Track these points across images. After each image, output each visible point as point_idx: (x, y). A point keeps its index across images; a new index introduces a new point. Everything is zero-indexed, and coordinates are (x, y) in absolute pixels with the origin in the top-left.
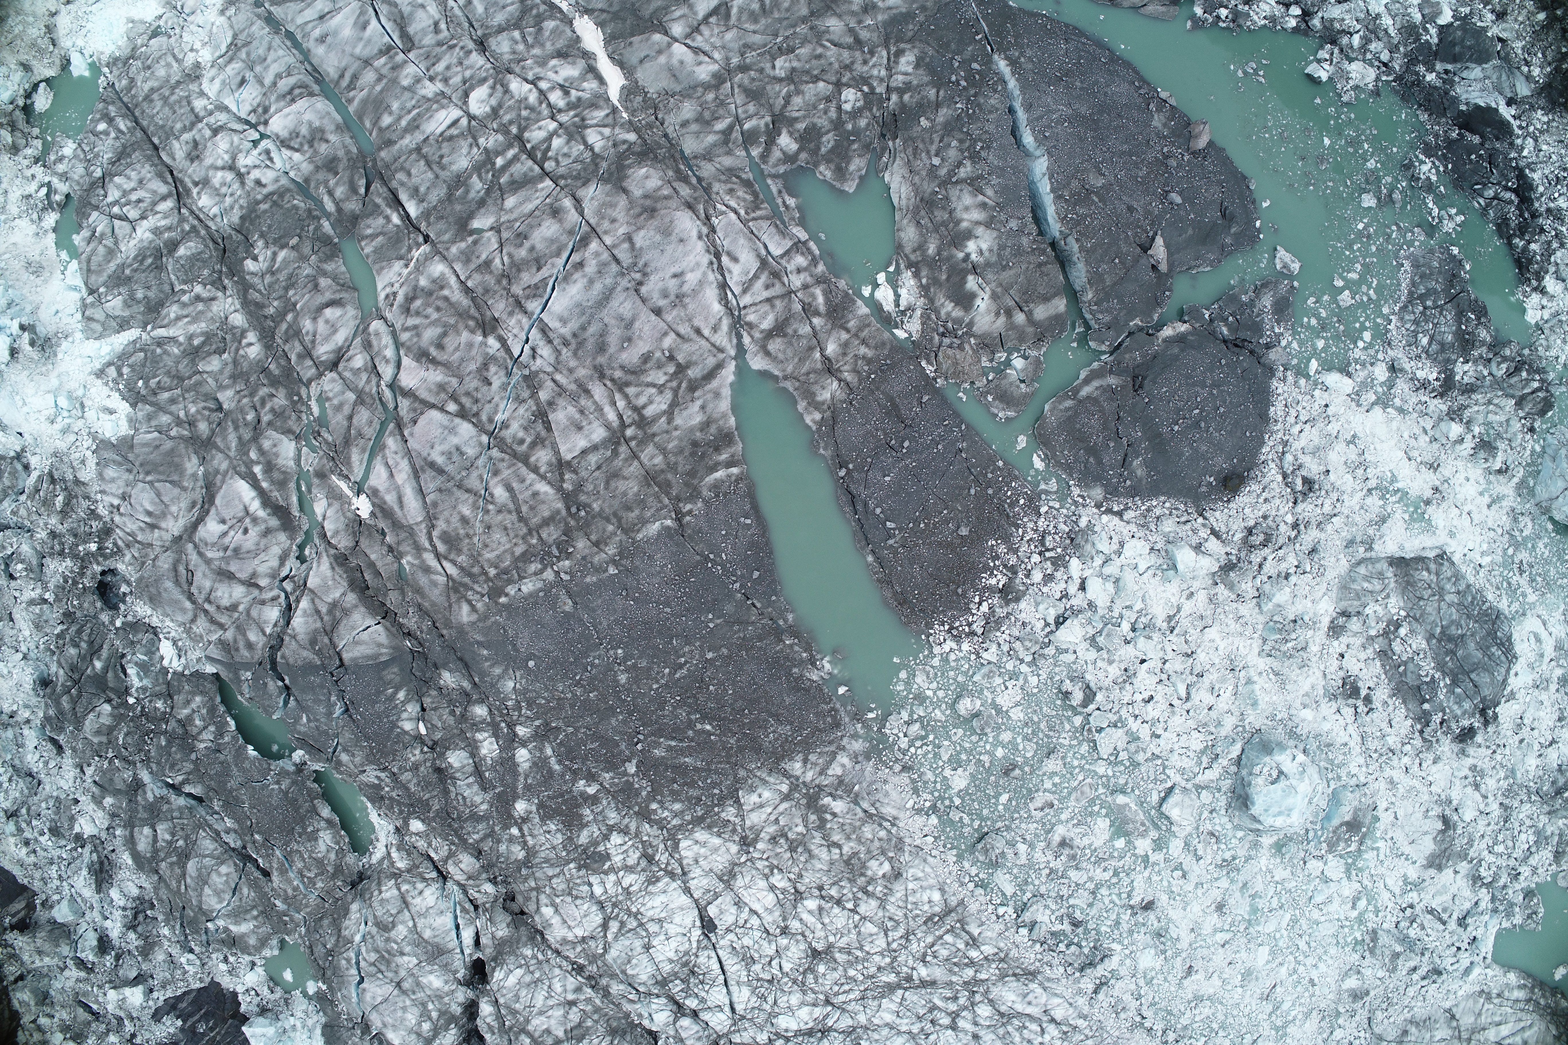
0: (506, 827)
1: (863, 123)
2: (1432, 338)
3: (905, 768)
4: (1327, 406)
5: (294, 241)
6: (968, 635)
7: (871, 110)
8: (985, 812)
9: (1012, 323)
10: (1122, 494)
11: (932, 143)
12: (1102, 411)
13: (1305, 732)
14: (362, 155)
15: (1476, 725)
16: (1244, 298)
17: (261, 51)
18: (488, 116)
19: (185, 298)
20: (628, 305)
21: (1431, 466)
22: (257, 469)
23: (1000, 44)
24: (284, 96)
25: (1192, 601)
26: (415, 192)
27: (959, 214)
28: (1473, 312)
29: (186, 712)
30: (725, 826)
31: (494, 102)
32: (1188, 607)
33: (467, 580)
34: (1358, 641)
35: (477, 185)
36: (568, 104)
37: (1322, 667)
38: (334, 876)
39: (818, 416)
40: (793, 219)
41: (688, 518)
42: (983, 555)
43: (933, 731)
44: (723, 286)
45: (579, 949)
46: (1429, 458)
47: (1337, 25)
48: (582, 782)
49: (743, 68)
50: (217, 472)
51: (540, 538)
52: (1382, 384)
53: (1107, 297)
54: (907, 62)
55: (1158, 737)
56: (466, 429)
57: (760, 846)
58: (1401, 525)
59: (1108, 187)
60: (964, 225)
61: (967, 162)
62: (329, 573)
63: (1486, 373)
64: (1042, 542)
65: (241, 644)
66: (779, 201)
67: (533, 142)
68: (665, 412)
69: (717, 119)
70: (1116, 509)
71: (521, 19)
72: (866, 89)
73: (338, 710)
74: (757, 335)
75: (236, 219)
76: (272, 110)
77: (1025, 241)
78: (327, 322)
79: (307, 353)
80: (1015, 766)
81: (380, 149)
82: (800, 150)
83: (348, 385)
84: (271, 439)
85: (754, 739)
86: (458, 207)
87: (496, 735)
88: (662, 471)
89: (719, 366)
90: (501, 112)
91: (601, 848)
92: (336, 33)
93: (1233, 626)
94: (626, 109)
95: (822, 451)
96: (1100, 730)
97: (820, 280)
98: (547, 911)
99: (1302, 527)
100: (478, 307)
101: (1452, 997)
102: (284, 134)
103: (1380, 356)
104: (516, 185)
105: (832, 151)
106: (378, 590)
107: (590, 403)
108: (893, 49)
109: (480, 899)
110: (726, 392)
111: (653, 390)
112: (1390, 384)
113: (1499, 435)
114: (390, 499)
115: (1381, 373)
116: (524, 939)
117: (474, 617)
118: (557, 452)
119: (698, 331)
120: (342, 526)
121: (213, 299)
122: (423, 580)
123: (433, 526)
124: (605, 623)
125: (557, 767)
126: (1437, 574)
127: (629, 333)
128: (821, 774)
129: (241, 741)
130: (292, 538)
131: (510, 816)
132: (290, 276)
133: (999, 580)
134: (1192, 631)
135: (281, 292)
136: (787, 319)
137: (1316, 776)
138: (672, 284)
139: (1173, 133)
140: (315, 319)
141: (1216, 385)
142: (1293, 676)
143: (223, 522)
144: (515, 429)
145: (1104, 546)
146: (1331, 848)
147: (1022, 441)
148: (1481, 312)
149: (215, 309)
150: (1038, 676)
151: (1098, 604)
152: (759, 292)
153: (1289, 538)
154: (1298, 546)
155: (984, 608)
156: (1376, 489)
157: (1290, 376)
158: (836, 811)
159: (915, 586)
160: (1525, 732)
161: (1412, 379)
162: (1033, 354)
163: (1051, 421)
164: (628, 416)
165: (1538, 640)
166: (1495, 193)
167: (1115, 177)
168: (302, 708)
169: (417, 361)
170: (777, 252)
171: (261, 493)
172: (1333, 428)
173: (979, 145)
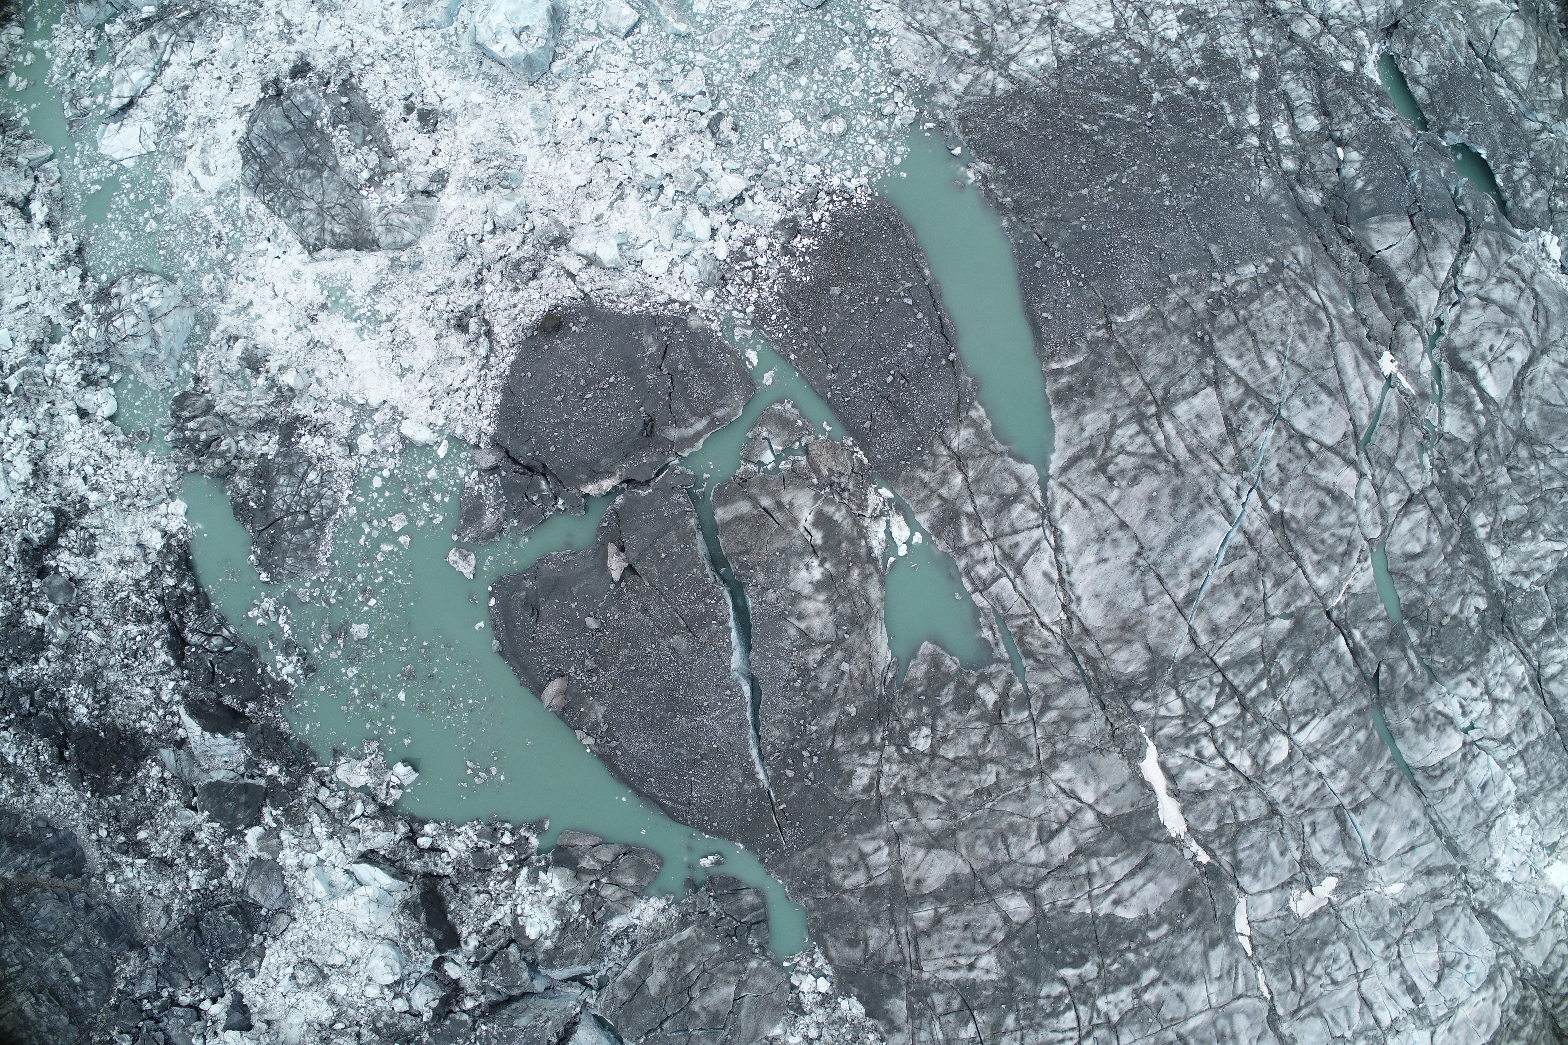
0: (1266, 58)
1: (911, 714)
2: (303, 479)
3: (897, 74)
4: (432, 408)
5: (1446, 621)
6: (834, 192)
7: (902, 727)
8: (819, 27)
9: (774, 497)
10: (669, 319)
11: (846, 687)
12: (688, 402)
14: (1380, 706)
15: (288, 80)
16: (516, 523)
17: (1467, 817)
18: (1272, 733)
19: (1537, 576)
20: (1151, 533)
21: (315, 345)
22: (1479, 406)
23: (762, 798)
24: (1449, 769)
25: (598, 211)
26: (1339, 661)
27: (826, 609)
28: (250, 509)
29: (1538, 195)
30: (1071, 36)
31: (1266, 747)
32: (602, 207)
33: (1301, 283)
34: (416, 167)
35: (1284, 662)
36: (1198, 741)
37: (458, 143)
38: (1414, 34)
39: (973, 413)
40: (986, 615)
41: (1101, 323)
42: (815, 268)
43: (869, 107)
44: (1058, 549)
46: (319, 352)
47: (381, 824)
48: (1202, 88)
49: (1027, 774)
50: (1511, 409)
51: (1236, 315)
52: (365, 431)
53: (674, 519)
54: (862, 778)
55: (639, 85)
56: (1301, 425)
57: (1038, 16)
58: (356, 285)
59: (667, 634)
60: (822, 597)
61: (812, 664)
62: (1421, 302)
63: (243, 444)
64: (755, 277)
66: (998, 635)
67: (1232, 703)
68: (1119, 427)
69: (1054, 723)
70: (676, 306)
71: (1237, 833)
72: (906, 750)
73: (1415, 175)
74: (1027, 498)
75: (1493, 649)
76: (1459, 756)
77: (761, 578)
78: (1418, 540)
79: (1434, 512)
80: (789, 67)
81: (1367, 708)
82: (975, 687)
83: (1402, 476)
84: (1467, 434)
85: (1042, 112)
86: (1302, 641)
87: (1275, 141)
88: (1123, 369)
89: (1065, 469)
90: (1259, 736)
91: (1186, 28)
92: (1402, 829)
93: (554, 186)
94: (1141, 736)
95: (970, 380)
96: (702, 93)
97: (963, 550)
99: (473, 280)
100: (1287, 541)
102: (1450, 730)
103: (364, 461)
104: (1248, 660)
105: (944, 685)
106: (1377, 284)
107: (1189, 440)
108: (873, 793)
110: (1059, 443)
111: (1129, 448)
112: (355, 431)
113: (232, 377)
114: (1365, 367)
115: (365, 443)
117: (1294, 249)
118: (1219, 395)
119: (1084, 504)
120: (1408, 345)
121: (1514, 573)
122: (1335, 290)
123: (1328, 336)
124: (1180, 230)
125: (1225, 104)
126: (323, 229)
127: (1150, 506)
128: (979, 76)
130: (1449, 340)
131: (1263, 67)
132: (1449, 588)
133: (800, 243)
134: (601, 181)
135: (1456, 573)
136: (999, 512)
137: (481, 29)
138: (1108, 553)
139: (583, 699)
140: (1429, 543)
141: (565, 424)
142: (490, 136)
143: (1510, 360)
144: (1257, 420)
145: (690, 271)
147: (768, 379)
148: (240, 510)
149: (1512, 565)
150: (762, 149)
151: (699, 214)
152: (1025, 540)
153: (489, 269)
154: (479, 262)
155: (816, 216)
156: (382, 322)
157: (472, 438)
158: (965, 41)
159: (884, 242)
160: (228, 76)
161: (330, 436)
162: (751, 467)
163: (738, 397)
164: (1153, 425)
165: (206, 168)
166: (209, 642)
167: (657, 646)
168: (1445, 183)
169: (1342, 493)
170: (1004, 580)
171: (1476, 383)
172: (427, 384)
173: (798, 684)
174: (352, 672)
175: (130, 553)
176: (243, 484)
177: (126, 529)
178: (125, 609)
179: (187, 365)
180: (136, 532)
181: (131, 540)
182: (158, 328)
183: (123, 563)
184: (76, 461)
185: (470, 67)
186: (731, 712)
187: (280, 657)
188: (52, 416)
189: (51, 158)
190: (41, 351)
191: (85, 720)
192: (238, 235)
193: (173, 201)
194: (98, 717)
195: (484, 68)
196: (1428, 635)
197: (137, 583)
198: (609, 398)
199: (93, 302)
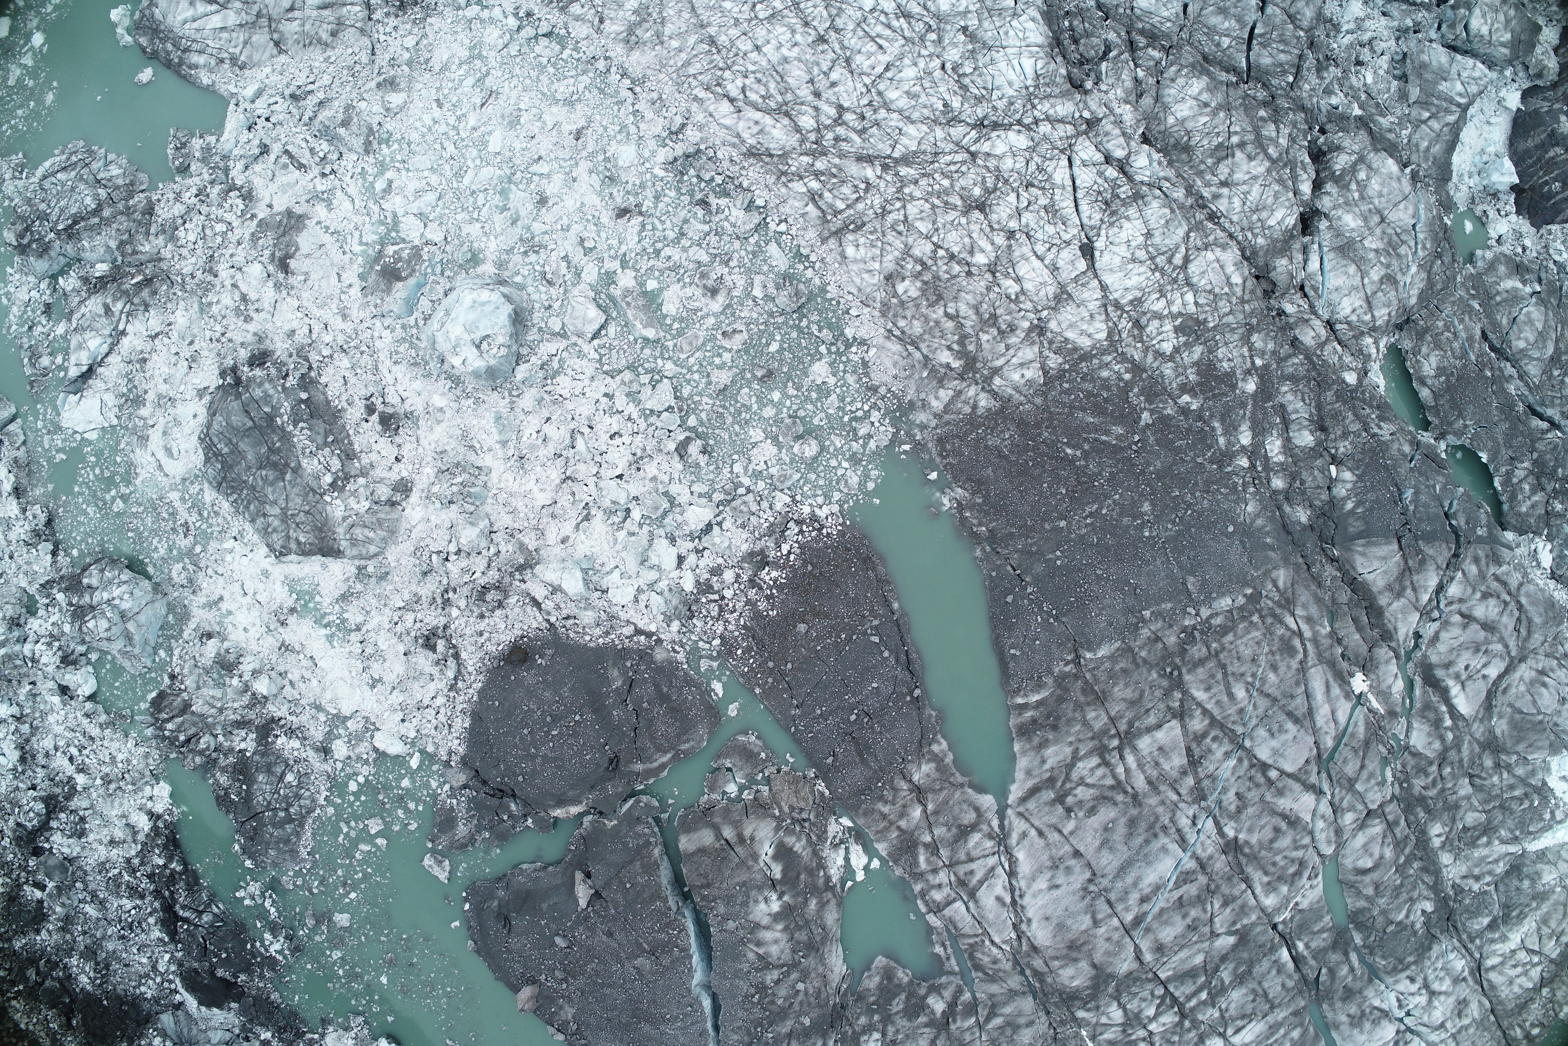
0: (1266, 367)
1: (863, 1020)
2: (281, 779)
3: (874, 389)
4: (403, 721)
5: (1391, 927)
6: (804, 521)
7: (854, 1032)
8: (794, 335)
9: (736, 827)
10: (635, 652)
11: (801, 1003)
12: (652, 738)
13: (442, 382)
15: (246, 369)
16: (487, 835)
18: (1208, 1036)
19: (1488, 879)
20: (1104, 861)
21: (287, 649)
22: (1448, 723)
25: (562, 534)
26: (1280, 968)
27: (783, 937)
28: (232, 802)
29: (1536, 498)
30: (1060, 348)
32: (568, 529)
33: (1278, 611)
34: (378, 473)
35: (1226, 975)
37: (420, 449)
38: (1426, 330)
39: (935, 748)
40: (938, 934)
41: (1069, 658)
42: (783, 601)
43: (844, 426)
44: (1012, 874)
45: (1211, 238)
46: (291, 658)
48: (1194, 407)
50: (1481, 721)
51: (1208, 647)
52: (339, 737)
53: (639, 850)
55: (606, 395)
56: (1263, 754)
57: (1026, 324)
58: (324, 589)
59: (632, 957)
60: (780, 927)
61: (769, 983)
62: (1400, 625)
63: (221, 738)
64: (721, 610)
65: (1483, 562)
66: (949, 951)
67: (1171, 1012)
68: (1080, 759)
69: (1000, 1028)
70: (642, 638)
73: (1409, 494)
74: (985, 827)
75: (1436, 947)
77: (721, 910)
78: (1371, 855)
79: (1391, 826)
80: (761, 380)
81: (1304, 1008)
82: (925, 998)
83: (1361, 797)
84: (1432, 750)
85: (1024, 434)
86: (1245, 955)
87: (1267, 458)
88: (1088, 704)
89: (1023, 800)
90: (1196, 1039)
91: (1182, 339)
93: (520, 504)
94: (1082, 1039)
95: (934, 713)
96: (670, 409)
97: (919, 876)
98: (1237, 279)
99: (439, 601)
100: (1239, 864)
101: (278, 67)
102: (1384, 1023)
104: (1190, 974)
105: (895, 995)
106: (1357, 606)
107: (1149, 772)
109: (1298, 297)
110: (1019, 775)
111: (1089, 780)
112: (330, 736)
113: (209, 674)
114: (1336, 691)
115: (340, 749)
116: (1261, 253)
117: (1274, 574)
118: (1184, 727)
119: (1041, 833)
120: (1382, 667)
121: (1464, 878)
122: (1314, 610)
123: (1301, 662)
125: (1217, 424)
126: (288, 537)
127: (1105, 836)
128: (960, 392)
129: (1491, 468)
130: (1425, 656)
131: (1261, 377)
132: (1397, 897)
133: (768, 575)
134: (566, 504)
135: (1406, 882)
136: (956, 841)
137: (440, 338)
138: (1061, 879)
139: (552, 1000)
140: (1382, 857)
141: (531, 758)
142: (453, 444)
143: (1484, 677)
144: (1220, 750)
145: (656, 601)
146: (416, 253)
148: (223, 801)
149: (1463, 869)
150: (731, 472)
151: (665, 542)
152: (979, 868)
153: (455, 590)
154: (445, 582)
155: (785, 548)
156: (351, 631)
157: (443, 755)
158: (947, 353)
159: (854, 576)
160: (186, 352)
161: (305, 739)
162: (715, 796)
163: (702, 731)
164: (1114, 758)
165: (168, 451)
166: (200, 919)
167: (623, 966)
168: (1439, 500)
169: (1298, 818)
170: (959, 905)
171: (1447, 701)
172: (397, 698)
173: (755, 1000)
174: (337, 955)
175: (119, 834)
176: (223, 780)
177: (114, 813)
178: (119, 886)
179: (162, 653)
180: (124, 816)
181: (121, 823)
182: (131, 626)
183: (112, 842)
184: (61, 743)
185: (432, 365)
186: (692, 1024)
187: (268, 936)
188: (35, 695)
189: (12, 420)
190: (18, 625)
191: (88, 987)
192: (204, 526)
193: (138, 482)
194: (100, 985)
195: (446, 366)
196: (1372, 939)
197: (128, 861)
198: (575, 735)
199: (66, 590)
